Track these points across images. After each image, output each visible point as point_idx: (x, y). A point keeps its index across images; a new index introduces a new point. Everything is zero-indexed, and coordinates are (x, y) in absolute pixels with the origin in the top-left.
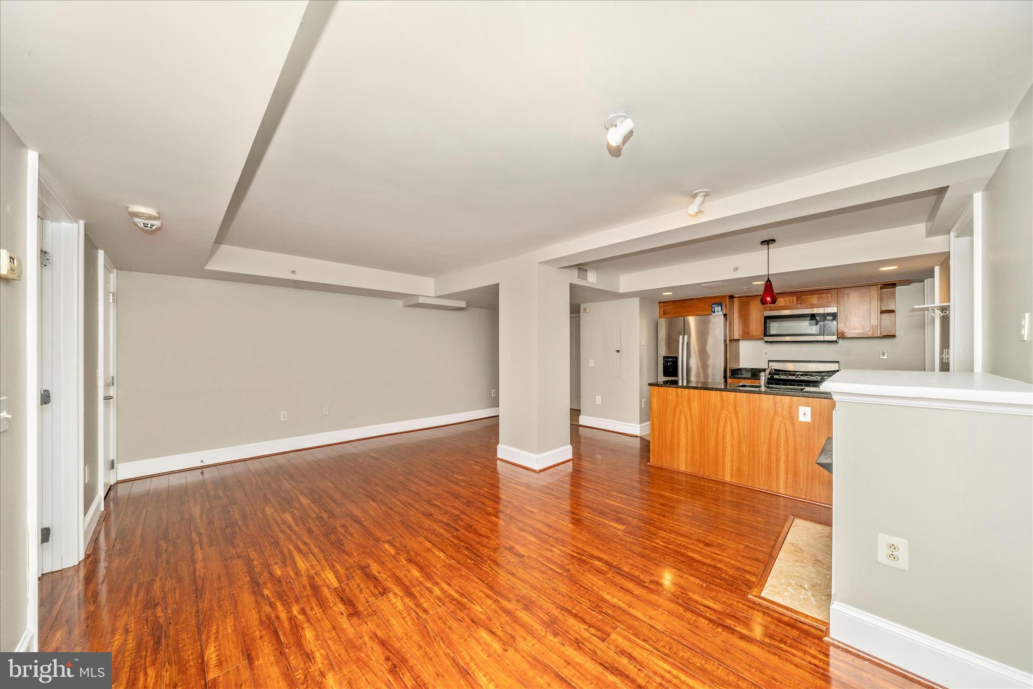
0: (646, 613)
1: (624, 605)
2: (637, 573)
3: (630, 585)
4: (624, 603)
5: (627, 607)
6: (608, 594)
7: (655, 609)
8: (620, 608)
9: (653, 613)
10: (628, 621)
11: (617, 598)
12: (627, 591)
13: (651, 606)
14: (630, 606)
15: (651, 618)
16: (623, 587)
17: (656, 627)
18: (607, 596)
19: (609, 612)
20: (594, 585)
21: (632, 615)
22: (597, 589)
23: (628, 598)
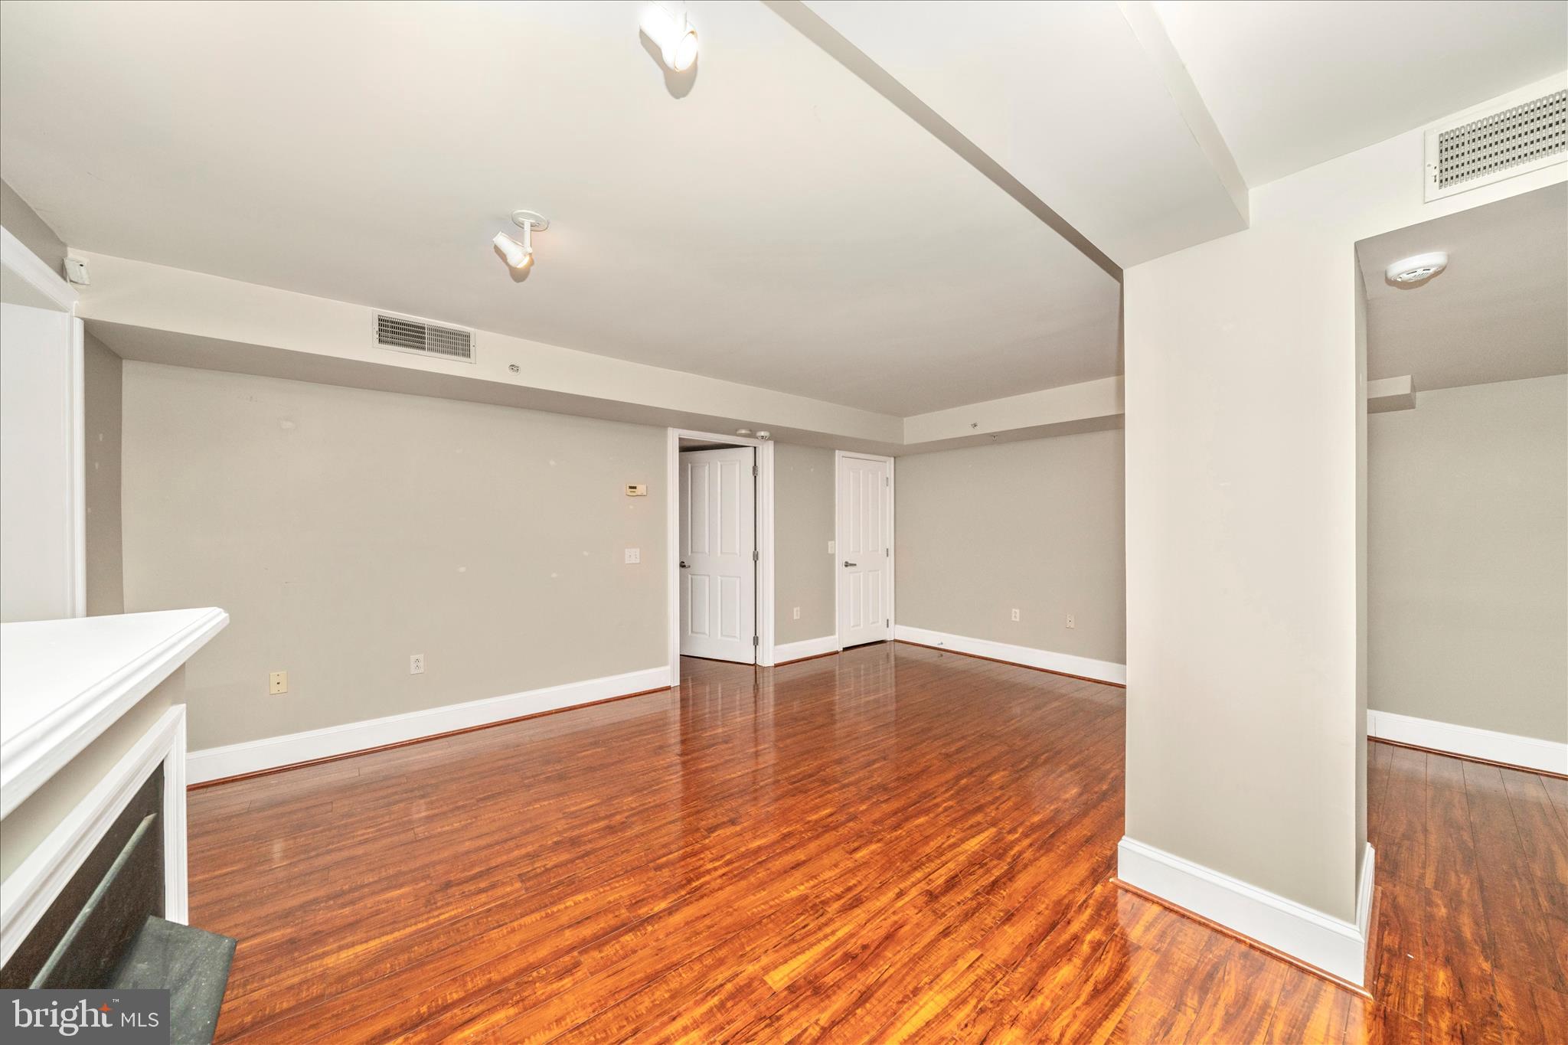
0: (523, 928)
1: (555, 909)
2: (609, 950)
3: (587, 931)
4: (559, 911)
5: (549, 911)
6: (587, 899)
7: (522, 942)
8: (553, 903)
9: (518, 937)
10: (527, 905)
11: (571, 906)
12: (578, 923)
13: (530, 940)
14: (547, 916)
15: (513, 931)
16: (589, 920)
17: (495, 931)
18: (583, 897)
19: (555, 891)
20: (612, 889)
21: (532, 912)
22: (602, 890)
23: (564, 919)
